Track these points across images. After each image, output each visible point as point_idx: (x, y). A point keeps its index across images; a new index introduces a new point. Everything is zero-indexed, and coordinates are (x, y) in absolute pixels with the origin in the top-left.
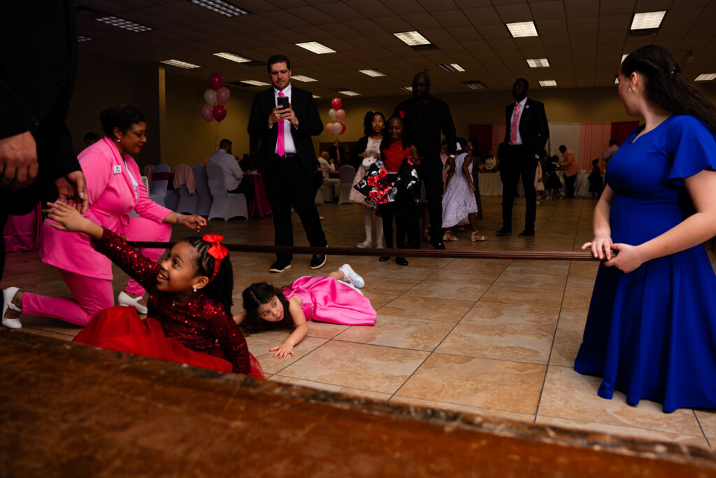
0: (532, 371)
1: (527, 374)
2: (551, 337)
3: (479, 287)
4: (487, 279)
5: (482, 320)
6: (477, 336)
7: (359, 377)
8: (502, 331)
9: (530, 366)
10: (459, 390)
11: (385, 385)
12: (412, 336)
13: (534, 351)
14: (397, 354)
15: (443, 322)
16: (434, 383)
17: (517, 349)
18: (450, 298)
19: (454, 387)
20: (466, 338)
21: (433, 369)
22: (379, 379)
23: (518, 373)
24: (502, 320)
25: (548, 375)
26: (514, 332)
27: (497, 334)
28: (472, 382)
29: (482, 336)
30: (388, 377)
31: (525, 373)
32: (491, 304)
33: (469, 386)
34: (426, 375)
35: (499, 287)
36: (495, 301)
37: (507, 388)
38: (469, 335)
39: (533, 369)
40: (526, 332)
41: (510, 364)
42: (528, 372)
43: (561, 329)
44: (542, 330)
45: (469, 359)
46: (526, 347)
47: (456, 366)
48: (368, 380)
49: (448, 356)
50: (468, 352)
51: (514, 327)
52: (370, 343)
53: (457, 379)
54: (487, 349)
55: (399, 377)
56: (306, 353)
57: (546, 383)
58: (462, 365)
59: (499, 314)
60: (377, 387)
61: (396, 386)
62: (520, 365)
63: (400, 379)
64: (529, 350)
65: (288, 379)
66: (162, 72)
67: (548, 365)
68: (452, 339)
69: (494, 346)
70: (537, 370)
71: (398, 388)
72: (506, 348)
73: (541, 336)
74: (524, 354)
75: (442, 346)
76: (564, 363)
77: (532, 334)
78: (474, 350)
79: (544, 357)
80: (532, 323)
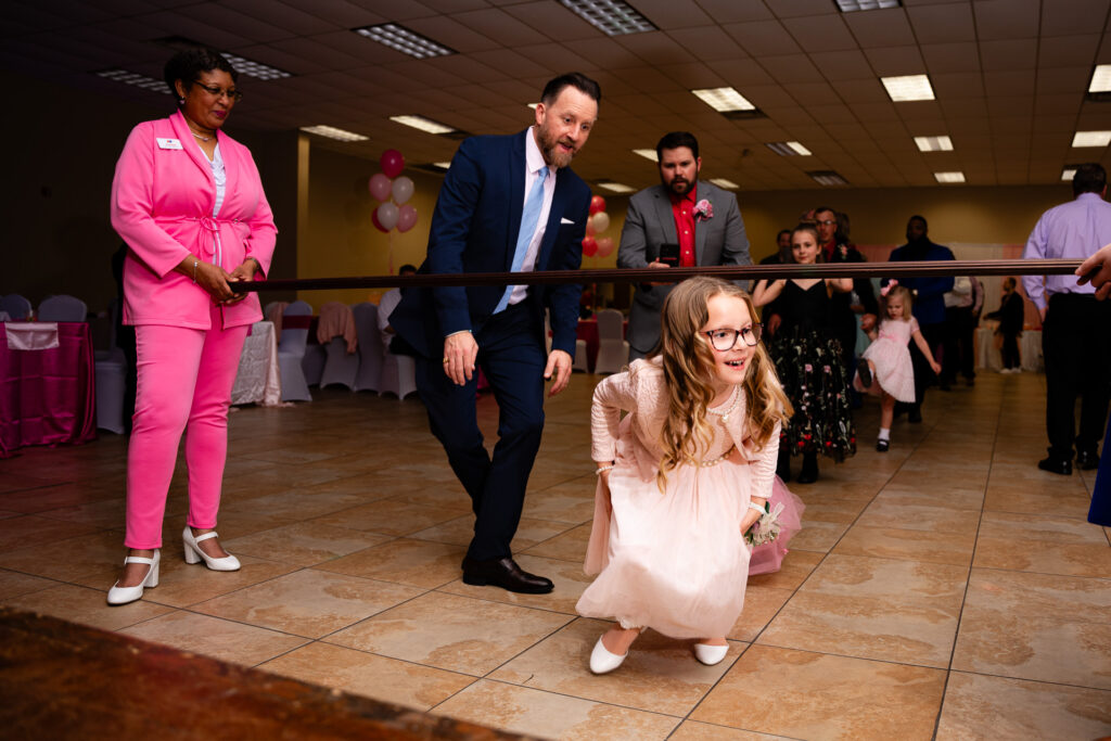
0: (923, 681)
1: (913, 686)
2: (954, 620)
3: (831, 526)
5: (833, 586)
6: (829, 615)
8: (870, 606)
9: (921, 671)
11: (670, 701)
13: (925, 644)
15: (771, 589)
16: (755, 698)
17: (896, 641)
19: (790, 708)
20: (809, 619)
21: (752, 674)
22: (660, 690)
24: (871, 587)
25: (949, 689)
26: (891, 610)
27: (862, 613)
28: (820, 699)
29: (836, 616)
30: (675, 687)
31: (909, 683)
32: (852, 558)
33: (813, 705)
34: (741, 684)
36: (859, 552)
37: (879, 710)
38: (813, 613)
39: (923, 676)
40: (912, 610)
41: (884, 667)
42: (915, 682)
43: (971, 606)
44: (939, 607)
45: (816, 655)
46: (910, 637)
47: (792, 669)
48: (642, 691)
49: (778, 651)
50: (812, 643)
51: (891, 601)
53: (793, 693)
54: (844, 639)
55: (694, 687)
56: (538, 640)
58: (802, 667)
59: (866, 576)
60: (656, 704)
62: (901, 668)
63: (697, 690)
64: (918, 642)
65: (505, 686)
66: (304, 147)
67: (949, 670)
68: (785, 620)
69: (857, 634)
70: (930, 679)
71: (693, 706)
72: (877, 637)
73: (937, 618)
74: (908, 649)
75: (769, 632)
76: (976, 667)
77: (922, 614)
78: (822, 640)
79: (942, 656)
80: (919, 593)
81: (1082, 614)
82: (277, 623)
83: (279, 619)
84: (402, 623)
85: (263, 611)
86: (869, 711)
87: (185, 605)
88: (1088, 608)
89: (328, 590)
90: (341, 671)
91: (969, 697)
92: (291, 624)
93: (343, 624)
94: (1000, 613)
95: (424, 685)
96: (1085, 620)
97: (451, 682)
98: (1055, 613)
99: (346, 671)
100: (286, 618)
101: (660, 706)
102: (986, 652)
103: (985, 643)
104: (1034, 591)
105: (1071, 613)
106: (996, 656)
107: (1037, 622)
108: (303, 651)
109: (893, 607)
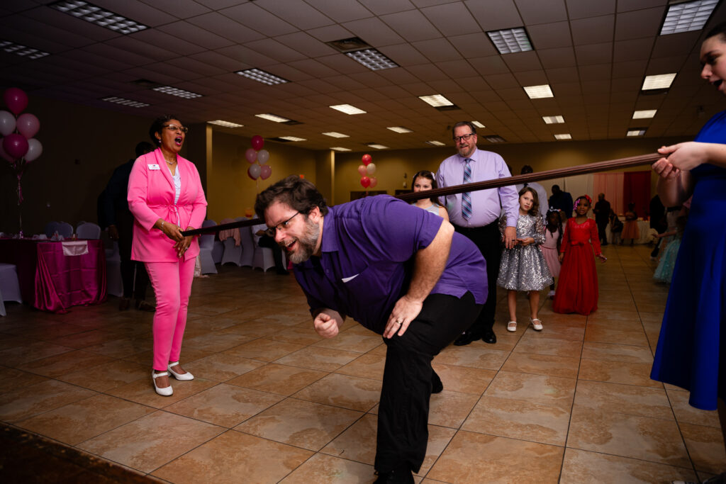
0: (550, 454)
1: (546, 458)
2: (568, 414)
3: (500, 353)
4: (508, 343)
5: (502, 392)
6: (499, 411)
8: (522, 405)
9: (550, 447)
12: (439, 411)
13: (552, 431)
15: (468, 394)
16: (461, 465)
17: (536, 428)
18: (474, 366)
19: (479, 471)
20: (489, 414)
21: (459, 450)
23: (537, 455)
24: (522, 393)
25: (565, 459)
26: (533, 408)
27: (517, 410)
28: (495, 465)
29: (504, 412)
31: (543, 455)
32: (512, 374)
33: (492, 469)
34: (453, 456)
35: (519, 353)
36: (516, 370)
37: (527, 473)
38: (491, 411)
39: (551, 451)
40: (545, 408)
41: (529, 445)
42: (547, 454)
43: (577, 405)
44: (560, 406)
45: (493, 437)
46: (544, 426)
47: (480, 446)
49: (473, 434)
50: (491, 430)
51: (533, 402)
54: (508, 427)
56: (345, 428)
58: (485, 445)
59: (520, 386)
61: (426, 468)
62: (539, 446)
64: (548, 429)
65: (330, 457)
67: (565, 447)
68: (476, 415)
69: (515, 423)
70: (555, 453)
71: (428, 470)
72: (526, 426)
73: (558, 413)
74: (543, 434)
75: (468, 422)
76: (581, 445)
77: (550, 411)
78: (496, 428)
79: (561, 438)
80: (549, 397)
81: (640, 411)
82: (209, 418)
83: (210, 416)
84: (274, 417)
85: (202, 411)
86: (522, 473)
87: (162, 407)
88: (643, 407)
89: (234, 397)
90: (244, 448)
91: (576, 465)
92: (216, 419)
93: (243, 419)
94: (593, 410)
95: (288, 457)
96: (641, 415)
97: (301, 455)
98: (624, 410)
99: (247, 448)
100: (214, 415)
102: (585, 436)
103: (585, 430)
104: (612, 395)
105: (633, 410)
106: (591, 438)
107: (613, 417)
108: (224, 436)
109: (535, 406)
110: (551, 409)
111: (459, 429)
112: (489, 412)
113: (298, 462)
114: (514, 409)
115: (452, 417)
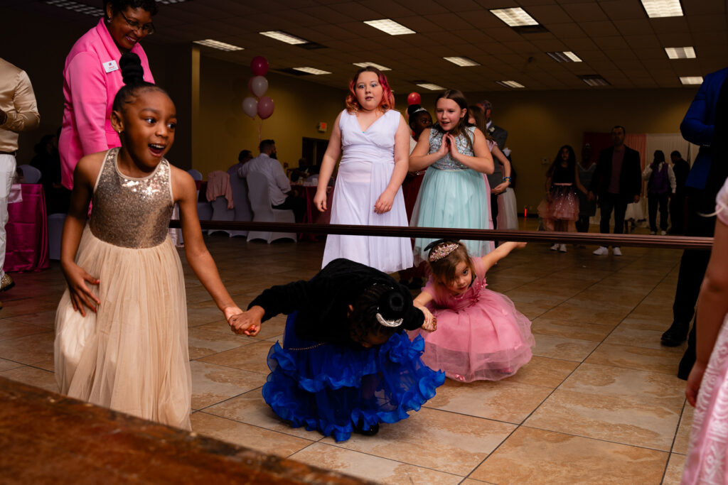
0: (649, 459)
1: (642, 463)
2: (676, 416)
3: (585, 343)
4: (596, 333)
5: (584, 386)
6: (579, 407)
7: (425, 451)
8: (612, 403)
9: (648, 452)
10: (550, 478)
11: (455, 464)
12: (495, 402)
13: (653, 433)
14: (474, 424)
15: (537, 386)
16: (520, 465)
17: (630, 429)
19: (546, 473)
20: (565, 410)
21: (519, 448)
22: (449, 456)
23: (629, 460)
24: (614, 388)
25: (670, 466)
26: (628, 406)
27: (605, 407)
29: (586, 409)
30: (460, 455)
31: (639, 460)
32: (600, 367)
33: (564, 472)
34: (509, 454)
35: (611, 344)
36: (606, 363)
37: (614, 479)
38: (568, 406)
39: (650, 456)
40: (644, 407)
41: (620, 448)
42: (643, 460)
44: (665, 405)
45: (568, 436)
46: (642, 427)
47: (550, 446)
48: (436, 456)
49: (540, 432)
50: (566, 428)
51: (630, 400)
52: (440, 408)
53: (549, 462)
54: (590, 426)
55: (475, 454)
57: (666, 476)
58: (558, 444)
59: (610, 381)
60: (445, 466)
61: (470, 467)
62: (633, 449)
63: (476, 457)
64: (647, 431)
66: (196, 55)
67: (671, 453)
68: (546, 409)
69: (601, 422)
70: (656, 458)
71: (473, 469)
72: (616, 425)
74: (640, 436)
75: (533, 418)
77: (652, 410)
78: (573, 426)
79: (665, 442)
80: (652, 395)
84: (260, 401)
89: (208, 376)
93: (217, 401)
101: (448, 468)
109: (630, 404)
110: (653, 408)
111: (520, 425)
112: (565, 408)
113: (290, 452)
114: (601, 406)
115: (512, 410)
